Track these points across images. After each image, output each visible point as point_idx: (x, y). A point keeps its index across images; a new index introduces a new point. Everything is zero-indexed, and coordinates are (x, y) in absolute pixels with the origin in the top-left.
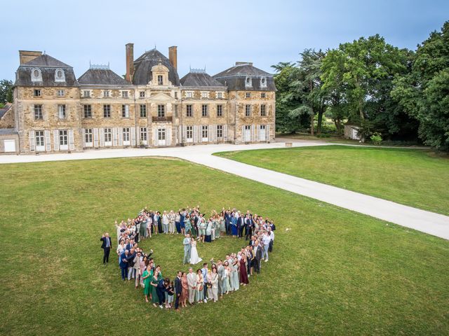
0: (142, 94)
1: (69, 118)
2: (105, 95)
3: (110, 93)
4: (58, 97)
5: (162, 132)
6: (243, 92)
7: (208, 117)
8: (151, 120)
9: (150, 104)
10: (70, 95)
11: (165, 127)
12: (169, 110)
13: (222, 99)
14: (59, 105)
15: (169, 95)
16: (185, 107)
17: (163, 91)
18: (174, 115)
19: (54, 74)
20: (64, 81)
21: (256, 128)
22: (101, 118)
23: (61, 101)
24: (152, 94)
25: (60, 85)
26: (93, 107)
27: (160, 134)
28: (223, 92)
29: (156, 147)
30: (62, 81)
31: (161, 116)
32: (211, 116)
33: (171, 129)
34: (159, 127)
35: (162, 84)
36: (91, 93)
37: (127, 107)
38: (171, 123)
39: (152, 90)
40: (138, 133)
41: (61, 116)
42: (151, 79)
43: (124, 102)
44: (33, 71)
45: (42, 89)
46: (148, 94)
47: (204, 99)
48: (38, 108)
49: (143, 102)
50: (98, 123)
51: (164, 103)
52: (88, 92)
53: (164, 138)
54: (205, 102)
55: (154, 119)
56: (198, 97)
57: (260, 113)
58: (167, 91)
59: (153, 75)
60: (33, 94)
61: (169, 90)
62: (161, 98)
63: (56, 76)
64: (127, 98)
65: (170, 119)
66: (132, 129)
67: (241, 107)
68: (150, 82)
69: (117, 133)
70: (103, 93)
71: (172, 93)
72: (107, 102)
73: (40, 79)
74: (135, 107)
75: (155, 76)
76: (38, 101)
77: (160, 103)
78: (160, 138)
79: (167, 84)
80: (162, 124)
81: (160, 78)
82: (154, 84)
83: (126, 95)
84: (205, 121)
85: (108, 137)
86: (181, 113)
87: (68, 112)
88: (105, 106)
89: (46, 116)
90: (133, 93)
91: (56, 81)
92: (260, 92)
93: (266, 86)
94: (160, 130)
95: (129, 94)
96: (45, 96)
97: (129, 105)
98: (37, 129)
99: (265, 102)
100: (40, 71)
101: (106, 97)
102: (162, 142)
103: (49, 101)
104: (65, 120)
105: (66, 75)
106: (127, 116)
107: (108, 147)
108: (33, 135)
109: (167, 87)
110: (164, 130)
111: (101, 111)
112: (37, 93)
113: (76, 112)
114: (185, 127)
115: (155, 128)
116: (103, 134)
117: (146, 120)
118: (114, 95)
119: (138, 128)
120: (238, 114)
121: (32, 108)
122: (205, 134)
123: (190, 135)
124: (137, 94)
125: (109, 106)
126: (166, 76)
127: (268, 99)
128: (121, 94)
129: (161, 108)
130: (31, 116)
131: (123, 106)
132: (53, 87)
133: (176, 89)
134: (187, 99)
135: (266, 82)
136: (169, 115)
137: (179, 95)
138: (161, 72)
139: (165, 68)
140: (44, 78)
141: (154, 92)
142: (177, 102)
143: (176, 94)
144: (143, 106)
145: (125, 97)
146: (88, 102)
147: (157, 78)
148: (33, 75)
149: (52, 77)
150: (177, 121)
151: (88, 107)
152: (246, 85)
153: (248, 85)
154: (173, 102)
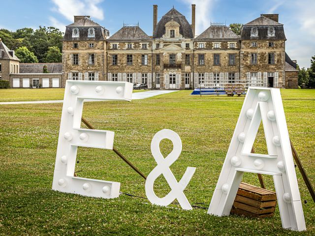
0: (158, 45)
1: (96, 64)
2: (128, 47)
3: (133, 46)
4: (89, 48)
5: (172, 77)
6: (248, 41)
7: (220, 65)
8: (162, 67)
9: (163, 53)
10: (98, 47)
11: (175, 73)
12: (179, 58)
13: (234, 49)
14: (90, 54)
15: (179, 46)
16: (197, 56)
17: (174, 42)
18: (184, 63)
19: (88, 31)
20: (94, 36)
21: (262, 75)
22: (124, 65)
23: (91, 51)
24: (164, 45)
25: (91, 39)
26: (118, 56)
27: (171, 79)
28: (235, 43)
29: (166, 89)
30: (92, 36)
31: (172, 65)
32: (223, 65)
33: (180, 76)
34: (170, 73)
35: (173, 37)
36: (118, 46)
37: (146, 56)
38: (180, 70)
39: (164, 42)
40: (154, 78)
41: (91, 63)
42: (164, 33)
43: (143, 52)
44: (73, 30)
45: (79, 43)
46: (162, 45)
47: (216, 49)
48: (76, 56)
49: (158, 52)
50: (122, 70)
51: (175, 52)
52: (116, 45)
53: (174, 82)
54: (216, 52)
55: (166, 66)
56: (209, 47)
57: (267, 60)
58: (178, 42)
59: (166, 30)
60: (73, 46)
61: (180, 41)
62: (173, 48)
63: (89, 33)
64: (146, 49)
65: (179, 66)
66: (149, 75)
67: (246, 56)
68: (163, 36)
69: (136, 77)
70: (127, 46)
71: (183, 45)
72: (130, 52)
73: (78, 36)
74: (152, 56)
75: (168, 30)
76: (76, 51)
77: (171, 52)
78: (171, 83)
79: (178, 36)
80: (172, 70)
81: (172, 32)
82: (166, 37)
83: (146, 47)
84: (216, 69)
85: (129, 80)
86: (193, 62)
87: (95, 59)
88: (128, 56)
89: (80, 62)
90: (150, 45)
91: (89, 36)
92: (267, 41)
93: (274, 35)
94: (171, 75)
95: (148, 46)
96: (80, 48)
97: (147, 55)
98: (74, 71)
99: (273, 50)
100: (78, 30)
101: (129, 48)
102: (173, 86)
103: (83, 51)
104: (93, 65)
105: (96, 32)
106: (146, 64)
108: (71, 76)
109: (178, 39)
110: (174, 75)
111: (125, 59)
112: (76, 46)
113: (101, 60)
114: (196, 74)
115: (166, 75)
116: (125, 77)
117: (159, 67)
118: (135, 47)
119: (154, 73)
120: (242, 61)
121: (71, 56)
123: (201, 81)
124: (154, 46)
125: (131, 56)
126: (177, 30)
127: (276, 48)
128: (141, 46)
129: (172, 56)
130: (70, 62)
131: (143, 56)
132: (86, 41)
133: (188, 41)
134: (199, 49)
135: (274, 32)
136: (179, 63)
137: (191, 47)
138: (172, 26)
139: (176, 23)
140: (81, 35)
141: (166, 44)
142: (188, 52)
143: (187, 45)
144: (158, 55)
145: (145, 48)
146: (116, 52)
147: (170, 32)
148: (73, 33)
149: (86, 34)
150: (187, 68)
151: (116, 57)
152: (252, 35)
153: (254, 35)
154: (183, 52)
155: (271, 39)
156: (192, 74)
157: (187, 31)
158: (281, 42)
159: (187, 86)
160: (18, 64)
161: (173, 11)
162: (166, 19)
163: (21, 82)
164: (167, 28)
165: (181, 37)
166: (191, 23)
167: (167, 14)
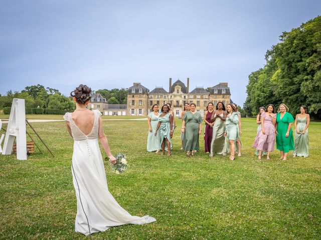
0: (171, 97)
1: (142, 105)
6: (213, 95)
9: (173, 100)
10: (143, 97)
12: (181, 103)
13: (206, 99)
15: (181, 97)
17: (179, 95)
23: (140, 99)
25: (140, 94)
26: (153, 102)
27: (177, 112)
28: (207, 96)
30: (141, 92)
31: (178, 105)
32: (201, 106)
35: (178, 93)
36: (153, 97)
38: (181, 108)
42: (174, 91)
44: (132, 89)
45: (135, 95)
46: (173, 96)
47: (198, 98)
48: (133, 101)
49: (171, 100)
51: (179, 100)
54: (198, 100)
55: (174, 106)
56: (195, 98)
61: (181, 95)
62: (178, 98)
65: (181, 106)
71: (183, 96)
72: (158, 100)
73: (134, 92)
75: (176, 90)
76: (133, 99)
77: (177, 100)
80: (178, 108)
81: (178, 90)
82: (175, 93)
87: (142, 103)
89: (135, 104)
92: (222, 95)
94: (177, 110)
96: (135, 97)
97: (166, 101)
98: (132, 108)
99: (224, 99)
100: (135, 89)
101: (158, 98)
103: (136, 99)
105: (143, 90)
108: (131, 110)
112: (133, 96)
113: (145, 103)
118: (161, 97)
121: (131, 101)
124: (169, 97)
126: (180, 90)
127: (226, 98)
128: (163, 97)
129: (178, 102)
130: (131, 104)
131: (164, 101)
132: (138, 94)
133: (185, 95)
134: (191, 99)
135: (225, 91)
137: (187, 97)
138: (178, 88)
139: (180, 87)
140: (136, 91)
141: (175, 96)
142: (185, 100)
143: (185, 97)
145: (165, 97)
146: (152, 100)
148: (132, 91)
149: (138, 91)
151: (151, 102)
152: (215, 92)
153: (216, 92)
154: (183, 100)
155: (224, 94)
157: (185, 90)
158: (228, 96)
160: (107, 104)
161: (179, 81)
162: (175, 85)
163: (108, 113)
165: (182, 93)
166: (186, 86)
167: (176, 82)
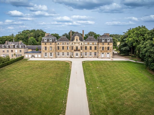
0: (72, 44)
1: (52, 50)
5: (77, 54)
6: (101, 43)
8: (74, 51)
9: (74, 46)
10: (53, 44)
11: (78, 53)
12: (79, 48)
13: (96, 45)
14: (50, 47)
15: (79, 44)
16: (85, 47)
17: (77, 43)
19: (49, 39)
20: (52, 41)
21: (105, 54)
22: (62, 50)
23: (51, 46)
25: (51, 42)
26: (60, 47)
27: (76, 54)
29: (75, 58)
31: (77, 50)
32: (93, 50)
33: (79, 54)
34: (76, 53)
35: (77, 41)
36: (59, 44)
37: (68, 47)
39: (74, 43)
40: (71, 54)
42: (74, 40)
43: (67, 46)
46: (73, 43)
47: (90, 45)
48: (46, 47)
50: (61, 51)
53: (77, 55)
54: (91, 46)
55: (75, 50)
56: (88, 44)
57: (107, 49)
61: (79, 42)
62: (77, 45)
65: (79, 50)
67: (100, 48)
69: (66, 53)
71: (80, 44)
72: (63, 46)
74: (70, 47)
75: (75, 39)
76: (46, 46)
77: (76, 46)
78: (76, 55)
79: (79, 41)
81: (77, 39)
82: (75, 41)
84: (91, 51)
85: (63, 55)
86: (83, 49)
87: (52, 48)
88: (63, 47)
89: (47, 49)
90: (70, 44)
91: (50, 41)
92: (107, 43)
93: (109, 41)
96: (47, 45)
98: (45, 52)
99: (109, 46)
101: (63, 44)
102: (77, 57)
104: (51, 50)
106: (68, 49)
107: (63, 57)
108: (44, 54)
111: (62, 48)
112: (46, 44)
113: (54, 49)
114: (84, 53)
115: (75, 53)
116: (62, 54)
117: (73, 50)
118: (65, 44)
119: (71, 52)
120: (99, 49)
121: (44, 47)
122: (91, 55)
123: (86, 55)
124: (71, 44)
125: (64, 47)
126: (78, 39)
127: (110, 45)
128: (67, 44)
129: (77, 47)
130: (44, 49)
131: (67, 47)
132: (49, 42)
134: (85, 45)
135: (109, 40)
136: (79, 49)
137: (83, 44)
139: (78, 37)
140: (47, 41)
142: (82, 46)
143: (82, 44)
144: (72, 47)
146: (58, 46)
147: (76, 40)
148: (45, 40)
150: (82, 51)
152: (103, 41)
154: (80, 46)
155: (109, 42)
156: (83, 52)
157: (81, 39)
158: (111, 43)
159: (82, 56)
161: (77, 33)
162: (75, 35)
163: (28, 56)
164: (75, 38)
165: (80, 41)
